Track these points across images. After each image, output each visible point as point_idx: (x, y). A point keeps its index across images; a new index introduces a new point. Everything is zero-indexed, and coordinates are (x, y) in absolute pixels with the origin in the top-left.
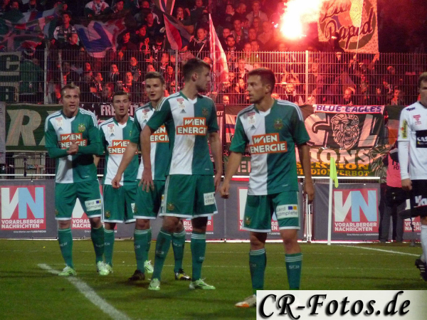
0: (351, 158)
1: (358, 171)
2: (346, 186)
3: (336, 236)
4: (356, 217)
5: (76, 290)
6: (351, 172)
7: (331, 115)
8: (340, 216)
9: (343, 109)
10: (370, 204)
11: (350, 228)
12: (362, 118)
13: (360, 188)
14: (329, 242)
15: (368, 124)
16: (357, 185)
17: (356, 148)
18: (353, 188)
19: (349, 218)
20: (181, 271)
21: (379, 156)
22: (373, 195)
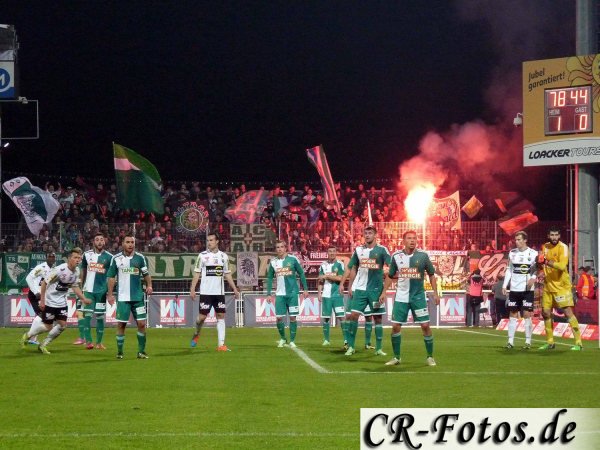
0: (449, 280)
1: (453, 287)
2: (447, 296)
3: (441, 323)
4: (452, 313)
5: (298, 357)
6: (449, 288)
7: (438, 256)
8: (443, 312)
9: (444, 253)
10: (460, 306)
11: (449, 319)
12: (455, 258)
13: (454, 297)
14: (438, 327)
15: (459, 261)
16: (453, 295)
17: (452, 274)
18: (451, 297)
19: (448, 313)
20: (369, 345)
21: (465, 279)
22: (462, 301)
